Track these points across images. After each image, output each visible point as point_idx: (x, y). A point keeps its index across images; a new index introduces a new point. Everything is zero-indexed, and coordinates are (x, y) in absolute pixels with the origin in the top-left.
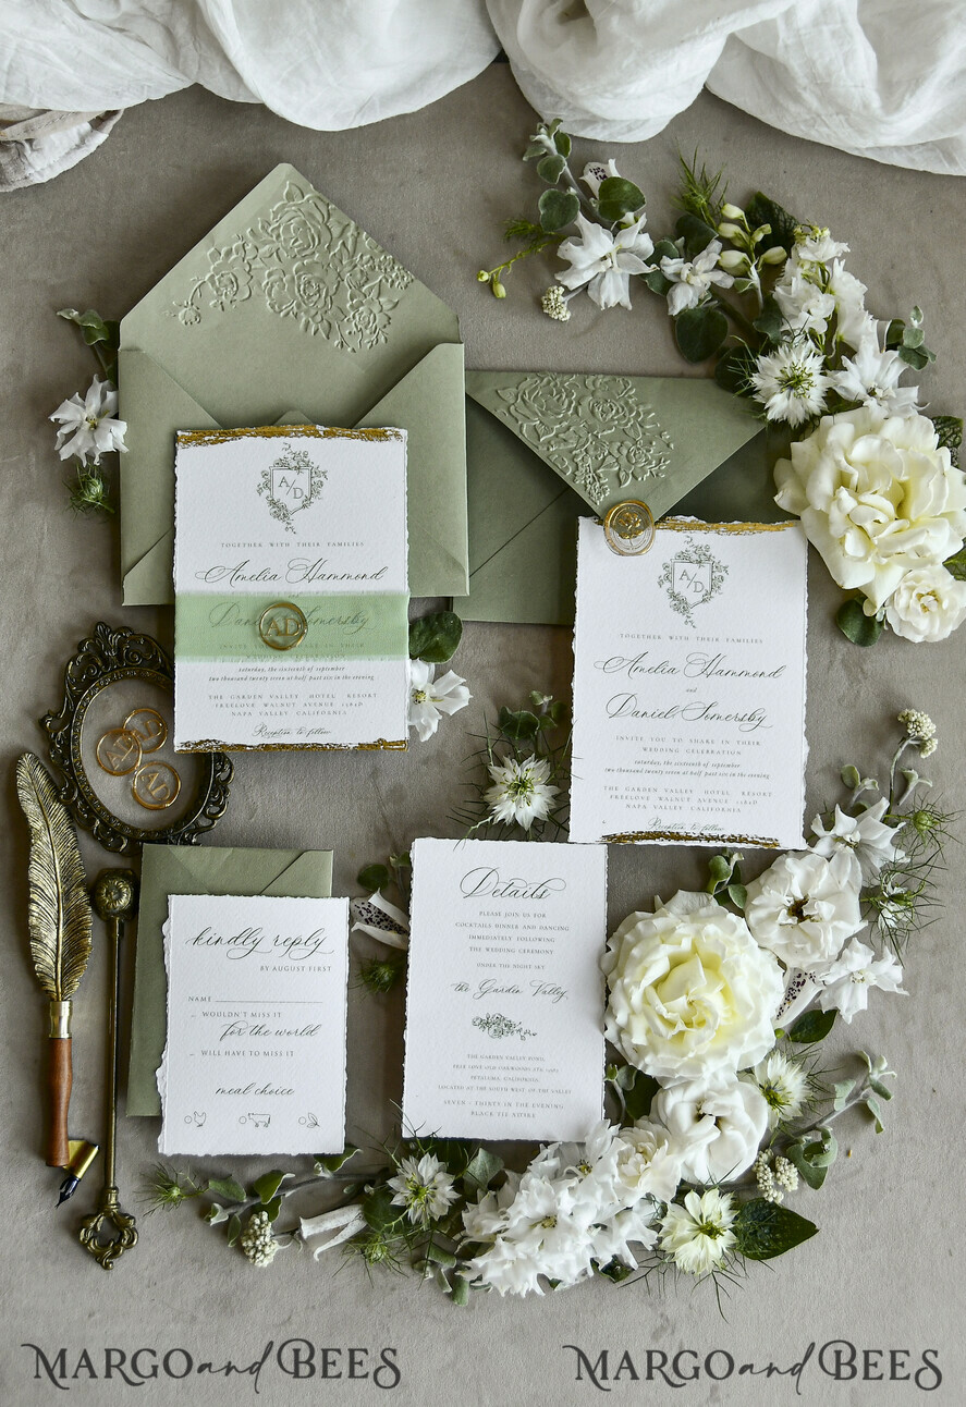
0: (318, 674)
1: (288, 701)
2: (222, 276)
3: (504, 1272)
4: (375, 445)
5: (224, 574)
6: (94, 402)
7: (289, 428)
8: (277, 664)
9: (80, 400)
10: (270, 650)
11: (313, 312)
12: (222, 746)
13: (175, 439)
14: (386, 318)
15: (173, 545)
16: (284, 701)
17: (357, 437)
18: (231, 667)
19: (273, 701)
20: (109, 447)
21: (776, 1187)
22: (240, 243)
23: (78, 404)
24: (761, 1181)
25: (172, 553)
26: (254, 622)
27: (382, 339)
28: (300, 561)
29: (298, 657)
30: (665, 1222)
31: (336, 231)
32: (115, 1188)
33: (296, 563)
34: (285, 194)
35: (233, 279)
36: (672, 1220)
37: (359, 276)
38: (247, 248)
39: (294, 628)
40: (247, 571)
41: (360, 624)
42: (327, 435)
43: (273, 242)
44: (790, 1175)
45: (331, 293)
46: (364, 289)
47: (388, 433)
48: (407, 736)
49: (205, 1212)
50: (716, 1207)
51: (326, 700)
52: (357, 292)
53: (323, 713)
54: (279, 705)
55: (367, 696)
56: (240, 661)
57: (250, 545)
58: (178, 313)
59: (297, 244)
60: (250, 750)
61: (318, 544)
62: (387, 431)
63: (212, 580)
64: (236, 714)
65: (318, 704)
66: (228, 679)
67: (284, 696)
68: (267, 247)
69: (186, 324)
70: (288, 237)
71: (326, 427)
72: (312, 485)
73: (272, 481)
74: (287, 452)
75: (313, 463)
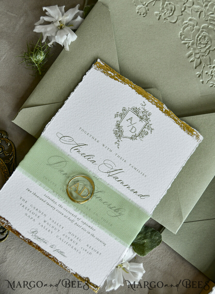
0: (79, 223)
1: (56, 227)
2: (170, 4)
4: (183, 134)
5: (71, 143)
6: (69, 17)
7: (151, 96)
8: (65, 205)
9: (63, 10)
10: (66, 196)
11: (197, 51)
12: (10, 227)
13: (94, 61)
15: (57, 111)
16: (55, 225)
17: (178, 123)
18: (42, 190)
19: (50, 222)
20: (61, 41)
23: (61, 10)
25: (54, 114)
26: (69, 177)
28: (111, 163)
29: (77, 209)
33: (109, 162)
35: (173, 9)
39: (85, 194)
40: (83, 150)
41: (118, 214)
42: (166, 112)
43: (202, 6)
45: (211, 49)
47: (194, 133)
48: (102, 285)
51: (75, 239)
53: (70, 245)
54: (51, 226)
55: (97, 252)
56: (48, 191)
57: (93, 138)
58: (138, 5)
59: (212, 15)
60: (22, 238)
61: (125, 161)
62: (194, 131)
63: (63, 141)
64: (28, 215)
65: (70, 239)
66: (36, 196)
67: (57, 223)
68: (198, 6)
69: (138, 13)
70: (210, 9)
71: (168, 108)
72: (142, 131)
73: (125, 115)
74: (142, 107)
75: (150, 121)
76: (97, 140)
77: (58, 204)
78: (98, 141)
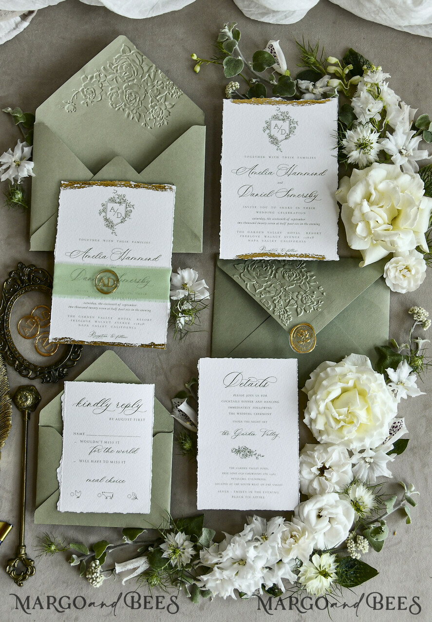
3: (216, 584)
6: (18, 153)
9: (11, 152)
11: (132, 108)
14: (168, 113)
16: (105, 320)
18: (80, 302)
19: (99, 320)
20: (25, 174)
21: (357, 551)
22: (98, 73)
23: (9, 154)
24: (349, 548)
27: (166, 123)
30: (301, 569)
31: (146, 69)
32: (25, 546)
34: (121, 50)
35: (93, 91)
36: (305, 568)
37: (156, 91)
38: (101, 76)
39: (112, 283)
43: (114, 73)
44: (364, 545)
45: (141, 99)
46: (158, 98)
49: (69, 559)
50: (328, 561)
52: (154, 99)
58: (65, 106)
59: (126, 75)
68: (111, 75)
69: (69, 112)
70: (122, 71)
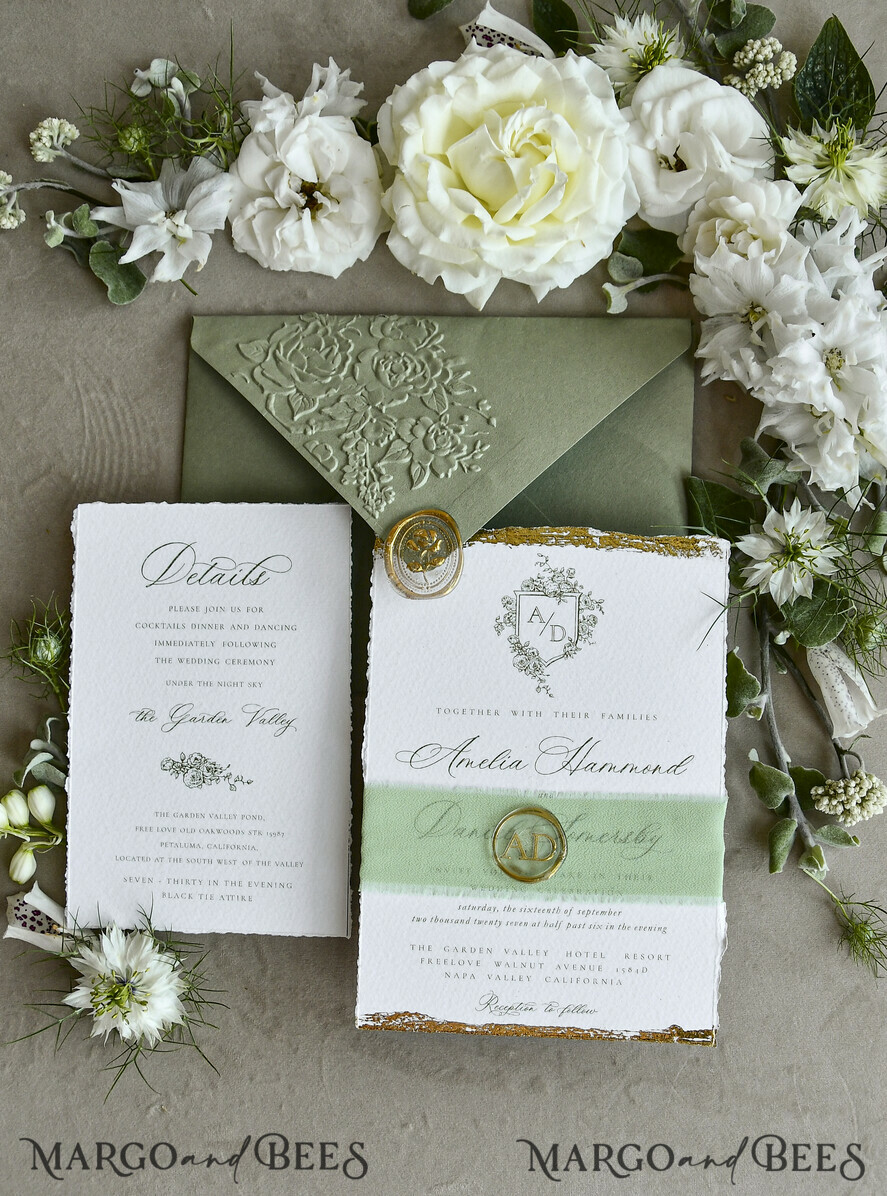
0: (575, 919)
1: (533, 959)
5: (439, 756)
7: (546, 531)
8: (518, 903)
16: (525, 959)
17: (649, 549)
18: (447, 903)
19: (509, 958)
28: (558, 741)
29: (550, 893)
33: (551, 743)
39: (545, 848)
40: (475, 753)
41: (649, 845)
42: (605, 544)
47: (700, 544)
48: (715, 1021)
51: (590, 961)
53: (586, 981)
54: (518, 964)
55: (656, 957)
56: (461, 895)
57: (481, 712)
60: (472, 1032)
61: (586, 715)
62: (697, 541)
63: (421, 765)
64: (452, 976)
65: (579, 967)
66: (442, 921)
67: (526, 952)
71: (602, 531)
72: (579, 622)
73: (517, 613)
74: (543, 568)
75: (582, 587)
76: (492, 712)
77: (500, 908)
78: (496, 713)
